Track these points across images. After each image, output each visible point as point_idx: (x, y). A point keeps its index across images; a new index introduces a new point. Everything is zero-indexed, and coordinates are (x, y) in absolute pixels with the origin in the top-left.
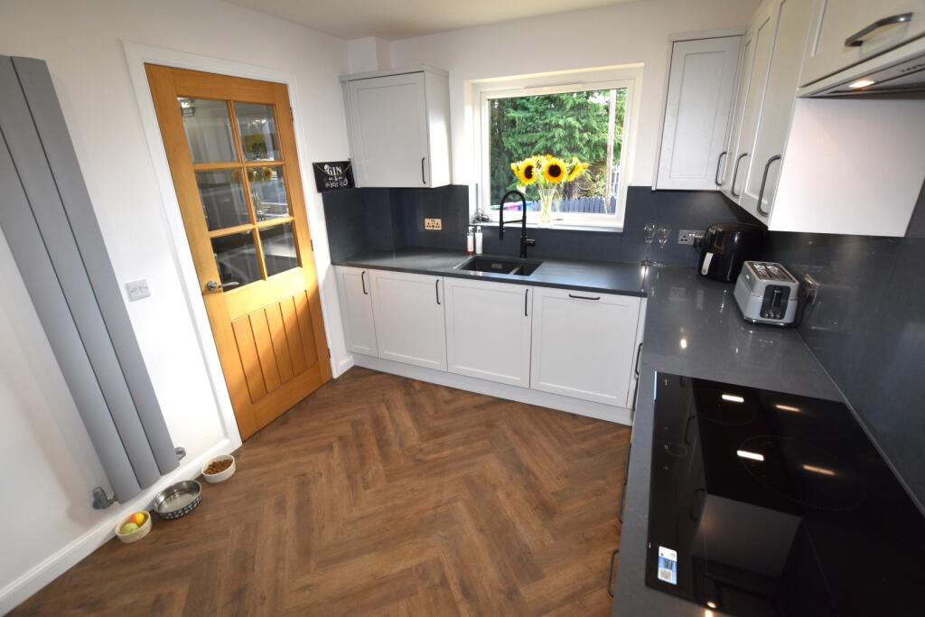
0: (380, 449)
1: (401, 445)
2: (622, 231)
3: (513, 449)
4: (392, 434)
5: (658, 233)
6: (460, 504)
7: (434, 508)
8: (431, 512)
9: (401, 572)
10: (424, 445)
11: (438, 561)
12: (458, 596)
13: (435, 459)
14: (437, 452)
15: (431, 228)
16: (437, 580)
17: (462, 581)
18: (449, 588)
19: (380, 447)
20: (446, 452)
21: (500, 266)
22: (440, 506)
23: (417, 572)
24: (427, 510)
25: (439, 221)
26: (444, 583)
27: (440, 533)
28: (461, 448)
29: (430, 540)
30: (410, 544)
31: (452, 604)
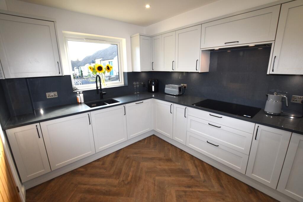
0: (110, 195)
1: (115, 186)
2: (124, 86)
3: (143, 157)
4: (104, 188)
5: (136, 84)
6: (157, 178)
7: (155, 185)
8: (156, 187)
10: (121, 179)
11: (177, 191)
12: (190, 189)
13: (132, 178)
14: (128, 176)
15: (51, 97)
16: (184, 193)
17: (185, 187)
18: (187, 191)
19: (109, 195)
20: (131, 174)
21: (95, 105)
22: (154, 184)
24: (154, 188)
25: (56, 93)
26: (185, 192)
27: (166, 187)
28: (132, 169)
29: (167, 191)
30: (166, 197)
31: (192, 192)
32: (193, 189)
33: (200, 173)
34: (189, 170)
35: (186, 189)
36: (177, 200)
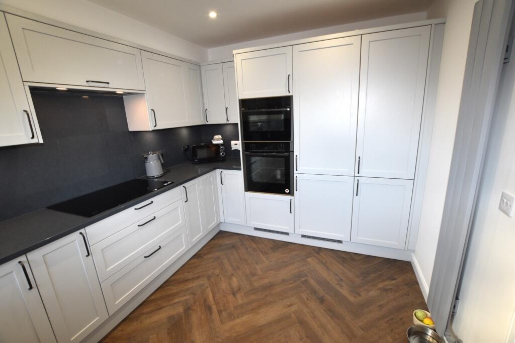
9: (242, 316)
11: (222, 322)
16: (224, 313)
17: (211, 313)
18: (218, 310)
23: (234, 316)
26: (220, 312)
27: (220, 340)
29: (227, 335)
30: (240, 332)
31: (217, 304)
32: (212, 304)
33: (176, 301)
34: (171, 318)
35: (214, 312)
36: (237, 318)
